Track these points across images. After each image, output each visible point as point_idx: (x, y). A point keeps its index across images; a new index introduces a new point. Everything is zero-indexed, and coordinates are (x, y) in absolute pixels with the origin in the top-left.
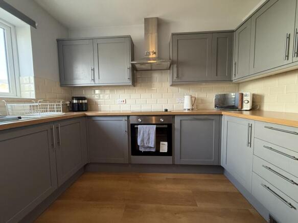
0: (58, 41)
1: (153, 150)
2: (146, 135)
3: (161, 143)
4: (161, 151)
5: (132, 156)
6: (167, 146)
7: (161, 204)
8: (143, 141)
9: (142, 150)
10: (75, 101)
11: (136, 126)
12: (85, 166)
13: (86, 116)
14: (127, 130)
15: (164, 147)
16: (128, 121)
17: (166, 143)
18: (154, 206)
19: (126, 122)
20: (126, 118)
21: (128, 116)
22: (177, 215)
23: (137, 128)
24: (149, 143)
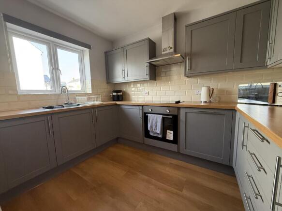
0: (105, 53)
1: (160, 136)
2: (154, 123)
3: (168, 131)
4: (167, 138)
5: (145, 138)
6: (172, 135)
7: (153, 178)
8: (151, 127)
9: (152, 134)
10: (114, 94)
11: (147, 115)
12: (117, 139)
13: (116, 105)
14: (141, 117)
15: (170, 135)
16: (142, 110)
17: (172, 132)
18: (146, 178)
19: (141, 111)
20: (141, 108)
21: (142, 106)
22: (159, 190)
23: (148, 116)
24: (156, 129)
